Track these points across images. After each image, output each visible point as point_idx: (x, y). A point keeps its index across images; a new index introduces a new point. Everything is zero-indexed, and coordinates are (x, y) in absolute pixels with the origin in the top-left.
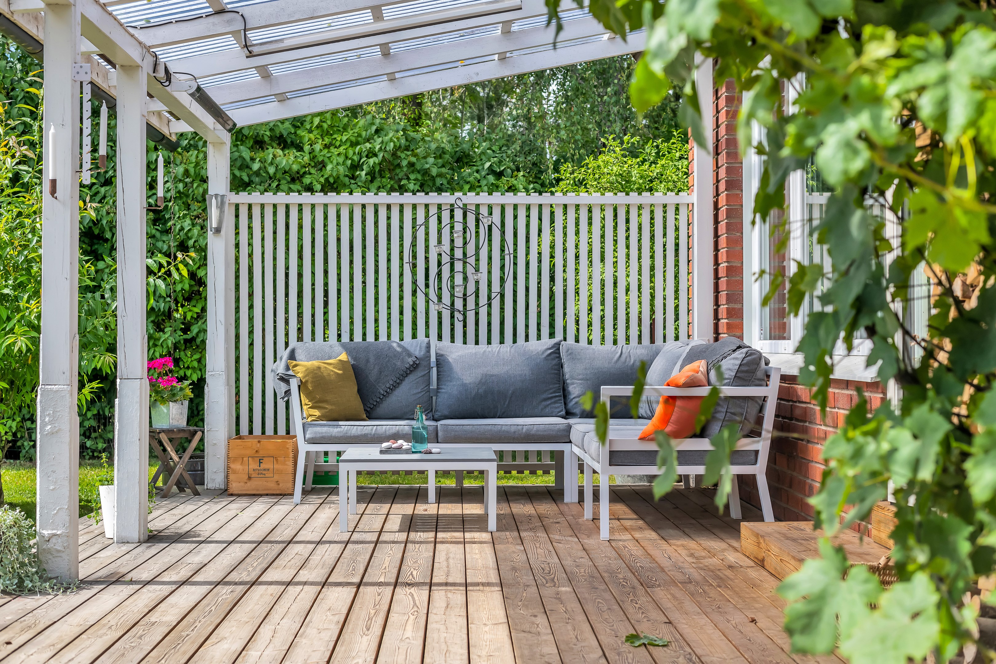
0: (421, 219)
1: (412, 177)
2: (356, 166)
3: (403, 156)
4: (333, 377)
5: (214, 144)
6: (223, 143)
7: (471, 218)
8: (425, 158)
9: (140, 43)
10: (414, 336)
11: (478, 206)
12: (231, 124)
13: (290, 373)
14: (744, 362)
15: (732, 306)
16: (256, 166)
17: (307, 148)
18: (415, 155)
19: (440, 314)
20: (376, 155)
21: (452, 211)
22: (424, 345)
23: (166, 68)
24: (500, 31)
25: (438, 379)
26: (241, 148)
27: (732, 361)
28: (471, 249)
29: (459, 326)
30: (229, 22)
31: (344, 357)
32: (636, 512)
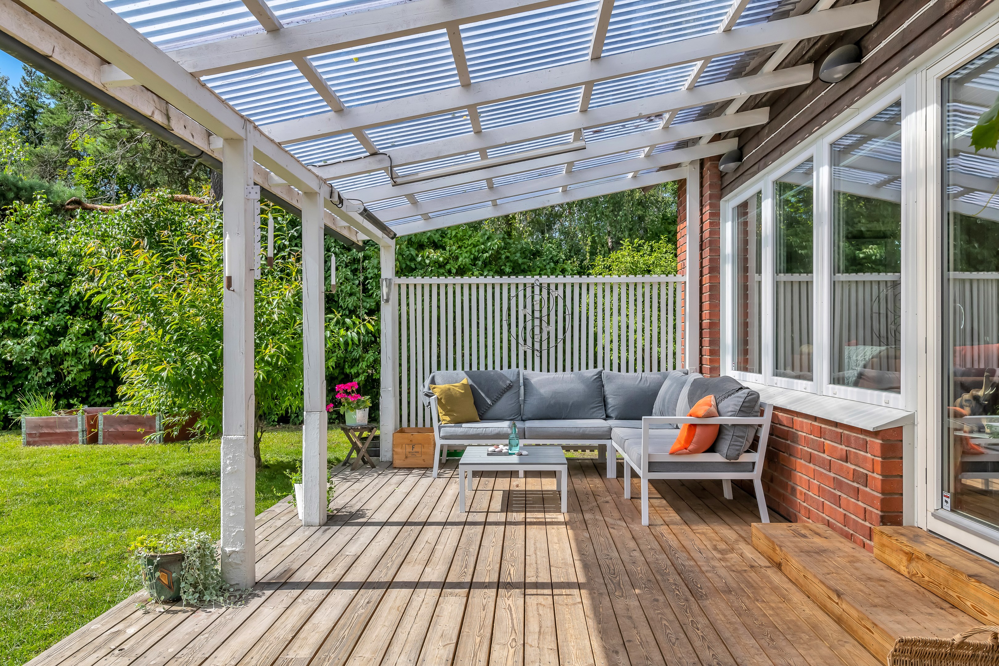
0: (513, 293)
1: (508, 264)
2: (476, 259)
3: (502, 252)
4: (458, 395)
5: (384, 247)
6: (390, 246)
7: (545, 292)
8: (515, 253)
9: (317, 176)
10: (509, 367)
11: (549, 284)
12: (393, 234)
13: (431, 391)
14: (747, 400)
15: (713, 348)
16: (419, 259)
17: (448, 248)
18: (509, 252)
19: (525, 352)
20: (487, 252)
21: (533, 288)
22: (516, 373)
23: (339, 195)
24: (564, 172)
25: (525, 394)
26: (411, 249)
27: (737, 399)
28: (545, 312)
29: (537, 360)
30: (380, 161)
31: (465, 381)
32: (659, 492)
